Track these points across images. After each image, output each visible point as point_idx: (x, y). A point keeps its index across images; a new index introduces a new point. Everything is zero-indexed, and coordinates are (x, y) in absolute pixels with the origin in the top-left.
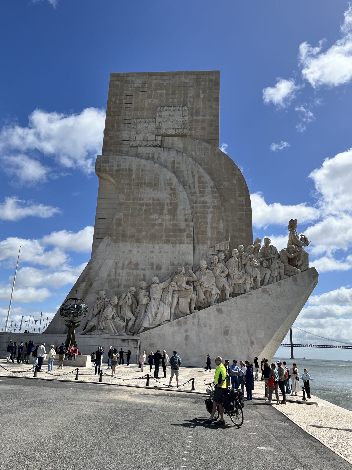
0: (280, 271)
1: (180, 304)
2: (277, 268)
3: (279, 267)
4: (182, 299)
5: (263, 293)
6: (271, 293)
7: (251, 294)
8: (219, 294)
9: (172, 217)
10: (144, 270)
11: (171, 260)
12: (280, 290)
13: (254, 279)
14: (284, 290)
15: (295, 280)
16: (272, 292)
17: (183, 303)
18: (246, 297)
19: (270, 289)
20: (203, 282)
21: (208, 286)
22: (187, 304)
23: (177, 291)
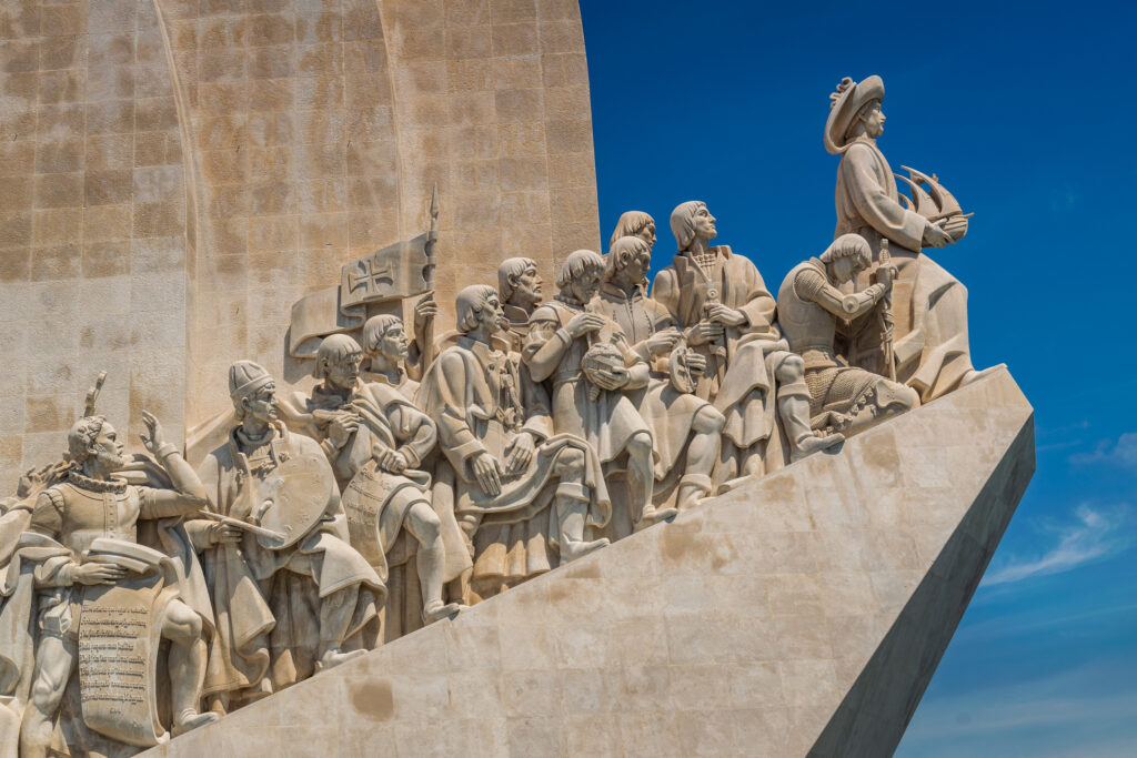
0: (785, 406)
1: (90, 680)
2: (759, 391)
3: (778, 384)
5: (672, 561)
6: (724, 552)
7: (591, 573)
8: (376, 592)
9: (37, 106)
11: (31, 389)
12: (788, 525)
13: (613, 470)
14: (814, 526)
15: (885, 459)
16: (731, 547)
17: (107, 673)
18: (557, 595)
19: (717, 525)
20: (254, 516)
21: (287, 543)
22: (137, 681)
23: (67, 588)
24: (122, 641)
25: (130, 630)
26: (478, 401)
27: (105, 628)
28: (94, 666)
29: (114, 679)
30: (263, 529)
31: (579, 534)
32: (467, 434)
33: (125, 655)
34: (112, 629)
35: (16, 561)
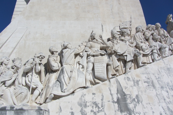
1: (96, 69)
20: (116, 49)
21: (122, 53)
22: (104, 70)
23: (92, 56)
24: (101, 64)
25: (102, 62)
26: (141, 39)
28: (97, 67)
29: (100, 70)
31: (157, 57)
32: (140, 43)
33: (102, 66)
34: (100, 62)
35: (84, 51)
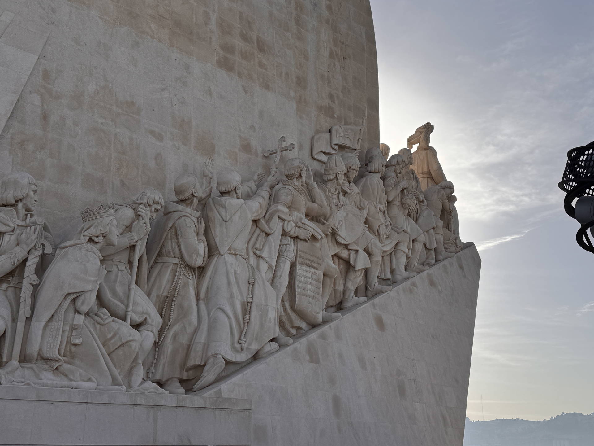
1: (301, 285)
4: (305, 271)
5: (430, 287)
6: (440, 288)
7: (415, 285)
10: (160, 137)
11: (240, 130)
12: (449, 283)
15: (461, 266)
17: (308, 284)
18: (410, 291)
19: (436, 277)
20: (336, 224)
21: (349, 242)
22: (318, 290)
23: (291, 237)
24: (313, 270)
25: (315, 265)
27: (308, 262)
28: (302, 278)
29: (310, 287)
30: (339, 233)
32: (379, 215)
34: (310, 264)
35: (277, 217)
